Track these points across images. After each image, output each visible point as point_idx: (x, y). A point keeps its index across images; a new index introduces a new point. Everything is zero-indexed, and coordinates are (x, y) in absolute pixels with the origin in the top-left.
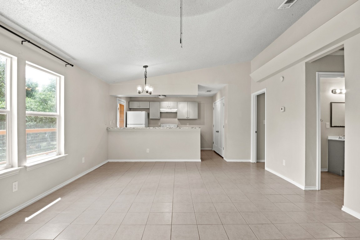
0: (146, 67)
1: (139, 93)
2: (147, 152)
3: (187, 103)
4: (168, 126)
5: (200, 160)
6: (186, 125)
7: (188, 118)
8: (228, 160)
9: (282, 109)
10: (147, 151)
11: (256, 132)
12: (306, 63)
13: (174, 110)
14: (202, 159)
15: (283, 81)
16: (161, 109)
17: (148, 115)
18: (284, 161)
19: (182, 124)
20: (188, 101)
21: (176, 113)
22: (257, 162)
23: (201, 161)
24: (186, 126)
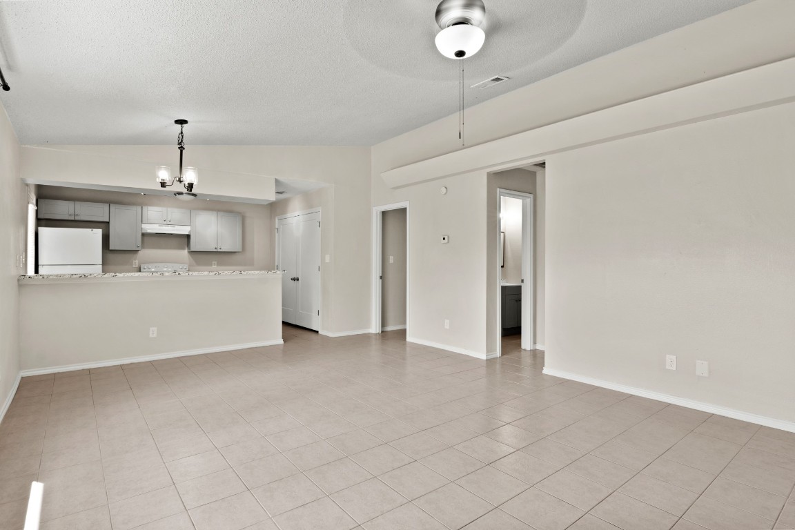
0: (182, 122)
1: (163, 185)
2: (151, 336)
3: (216, 213)
4: (153, 270)
5: (281, 342)
6: (211, 265)
7: (219, 250)
8: (331, 335)
9: (444, 239)
10: (151, 332)
11: (381, 278)
12: (488, 173)
13: (184, 230)
14: (285, 338)
15: (445, 194)
16: (144, 226)
17: (106, 239)
18: (447, 322)
19: (198, 263)
20: (218, 211)
21: (188, 236)
22: (382, 332)
23: (283, 342)
24: (209, 268)
